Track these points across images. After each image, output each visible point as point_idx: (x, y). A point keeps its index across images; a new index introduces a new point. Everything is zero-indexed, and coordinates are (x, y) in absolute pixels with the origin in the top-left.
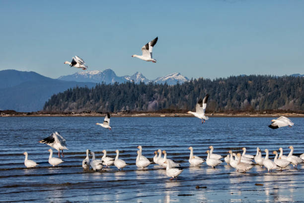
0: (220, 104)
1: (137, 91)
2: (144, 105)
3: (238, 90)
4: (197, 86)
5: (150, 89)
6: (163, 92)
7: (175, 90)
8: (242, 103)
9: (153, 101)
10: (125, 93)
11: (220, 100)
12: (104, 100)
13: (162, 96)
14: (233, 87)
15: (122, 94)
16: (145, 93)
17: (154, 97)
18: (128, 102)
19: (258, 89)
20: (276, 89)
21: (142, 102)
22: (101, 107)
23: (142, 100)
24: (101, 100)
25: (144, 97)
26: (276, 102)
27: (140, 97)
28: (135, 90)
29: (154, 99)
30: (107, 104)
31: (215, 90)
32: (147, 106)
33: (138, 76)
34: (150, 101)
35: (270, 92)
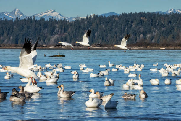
0: (118, 38)
1: (39, 26)
2: (47, 39)
3: (134, 25)
4: (95, 22)
5: (52, 24)
6: (63, 28)
7: (75, 25)
8: (138, 37)
9: (54, 35)
10: (28, 28)
11: (118, 34)
12: (8, 34)
13: (63, 31)
14: (129, 23)
15: (25, 29)
16: (47, 28)
17: (55, 31)
18: (32, 36)
19: (152, 25)
20: (170, 24)
21: (45, 36)
22: (6, 40)
23: (44, 34)
24: (5, 34)
25: (46, 31)
26: (170, 37)
27: (42, 32)
28: (37, 26)
29: (55, 33)
30: (11, 38)
31: (113, 25)
32: (49, 40)
33: (16, 13)
34: (51, 35)
35: (163, 27)
